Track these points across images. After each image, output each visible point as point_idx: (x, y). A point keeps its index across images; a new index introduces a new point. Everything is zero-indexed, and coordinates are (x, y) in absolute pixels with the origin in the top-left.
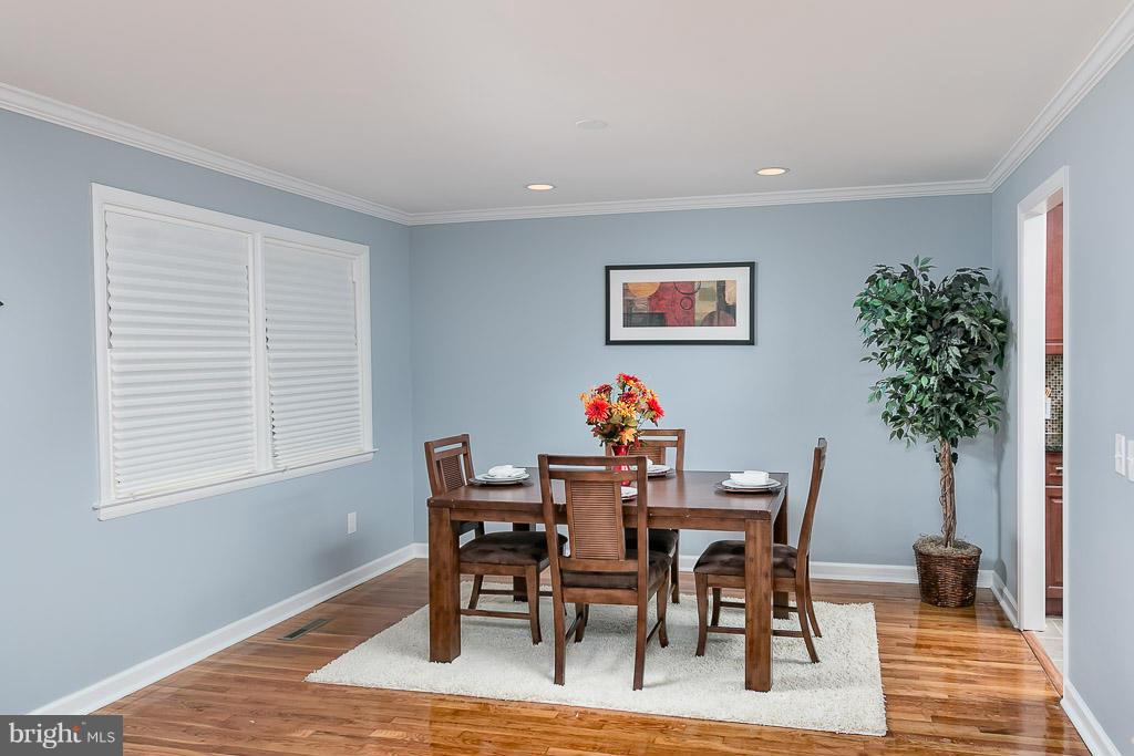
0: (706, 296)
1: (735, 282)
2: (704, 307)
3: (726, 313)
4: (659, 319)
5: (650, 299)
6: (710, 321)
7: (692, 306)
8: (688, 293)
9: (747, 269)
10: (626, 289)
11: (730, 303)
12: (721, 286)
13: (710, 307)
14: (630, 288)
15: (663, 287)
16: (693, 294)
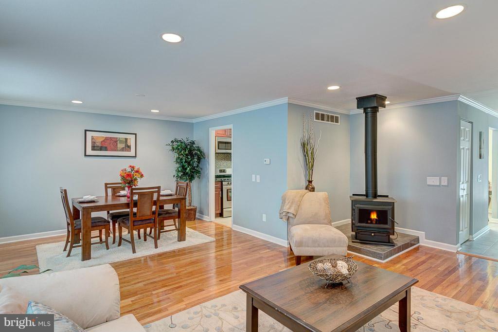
0: (121, 142)
1: (130, 139)
2: (121, 146)
3: (128, 147)
4: (101, 149)
5: (102, 142)
6: (122, 150)
7: (117, 145)
8: (115, 141)
9: (134, 135)
10: (93, 138)
11: (129, 145)
12: (126, 139)
13: (123, 146)
14: (94, 138)
15: (107, 139)
16: (117, 141)
